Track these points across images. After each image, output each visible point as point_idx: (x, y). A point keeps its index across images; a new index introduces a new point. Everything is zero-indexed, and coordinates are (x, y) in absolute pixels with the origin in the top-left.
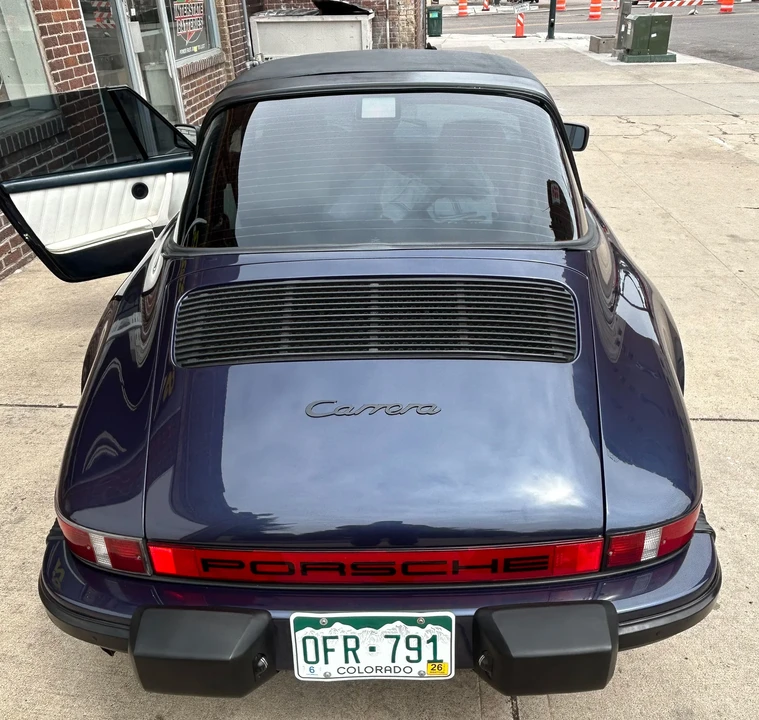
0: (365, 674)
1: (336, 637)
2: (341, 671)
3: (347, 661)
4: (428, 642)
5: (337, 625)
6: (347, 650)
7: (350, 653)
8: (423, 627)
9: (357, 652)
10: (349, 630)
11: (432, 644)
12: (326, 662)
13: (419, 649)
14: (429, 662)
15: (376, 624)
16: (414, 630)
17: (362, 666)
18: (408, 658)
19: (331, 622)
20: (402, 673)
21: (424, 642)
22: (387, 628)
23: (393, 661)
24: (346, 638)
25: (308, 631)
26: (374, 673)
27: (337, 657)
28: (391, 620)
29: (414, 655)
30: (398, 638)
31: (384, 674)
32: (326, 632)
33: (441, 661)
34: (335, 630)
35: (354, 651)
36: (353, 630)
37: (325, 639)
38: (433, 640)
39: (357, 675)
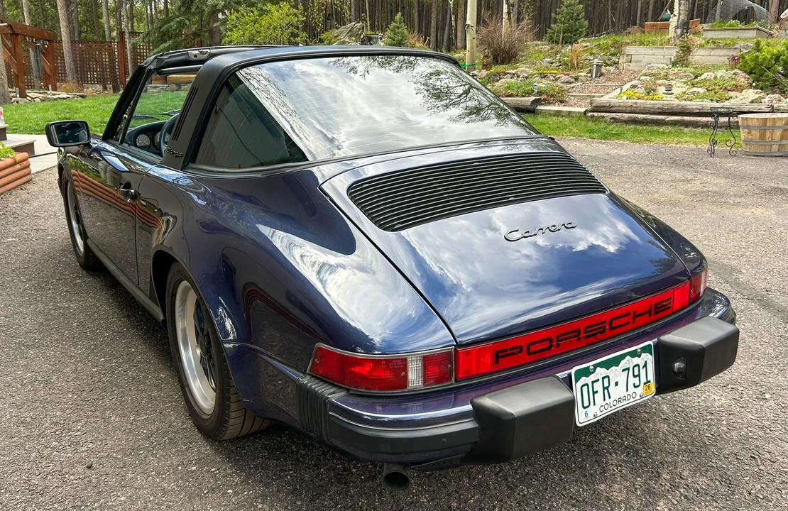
0: (614, 408)
1: (598, 380)
2: (602, 409)
3: (604, 400)
4: (643, 367)
5: (598, 370)
6: (604, 388)
7: (606, 391)
8: (640, 356)
10: (604, 372)
11: (645, 369)
12: (594, 404)
13: (639, 375)
14: (645, 384)
16: (636, 360)
17: (611, 400)
18: (634, 384)
19: (595, 367)
20: (632, 400)
21: (641, 367)
22: (623, 364)
23: (627, 390)
24: (603, 378)
25: (583, 380)
26: (618, 406)
27: (599, 397)
28: (623, 356)
29: (636, 381)
30: (628, 369)
31: (623, 404)
32: (592, 377)
33: (650, 381)
34: (598, 374)
35: (607, 388)
36: (607, 371)
37: (593, 382)
38: (645, 365)
39: (609, 409)
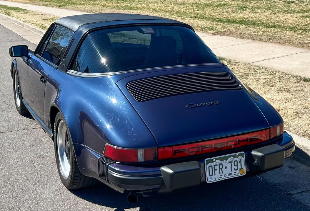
0: (225, 177)
1: (217, 165)
2: (219, 177)
3: (220, 174)
5: (217, 161)
8: (237, 157)
9: (222, 169)
10: (219, 162)
11: (240, 163)
12: (215, 175)
13: (237, 165)
14: (240, 169)
15: (226, 159)
16: (236, 159)
17: (224, 174)
18: (235, 169)
19: (216, 159)
20: (234, 175)
21: (238, 162)
22: (229, 159)
23: (231, 171)
24: (219, 164)
25: (210, 164)
26: (227, 177)
27: (217, 172)
28: (230, 157)
29: (236, 168)
30: (232, 162)
31: (229, 177)
32: (214, 164)
33: (243, 168)
34: (217, 163)
35: (221, 169)
36: (221, 162)
37: (214, 166)
38: (240, 161)
39: (222, 178)
